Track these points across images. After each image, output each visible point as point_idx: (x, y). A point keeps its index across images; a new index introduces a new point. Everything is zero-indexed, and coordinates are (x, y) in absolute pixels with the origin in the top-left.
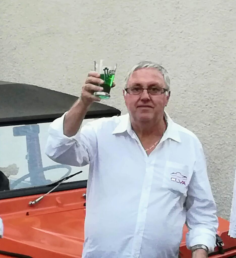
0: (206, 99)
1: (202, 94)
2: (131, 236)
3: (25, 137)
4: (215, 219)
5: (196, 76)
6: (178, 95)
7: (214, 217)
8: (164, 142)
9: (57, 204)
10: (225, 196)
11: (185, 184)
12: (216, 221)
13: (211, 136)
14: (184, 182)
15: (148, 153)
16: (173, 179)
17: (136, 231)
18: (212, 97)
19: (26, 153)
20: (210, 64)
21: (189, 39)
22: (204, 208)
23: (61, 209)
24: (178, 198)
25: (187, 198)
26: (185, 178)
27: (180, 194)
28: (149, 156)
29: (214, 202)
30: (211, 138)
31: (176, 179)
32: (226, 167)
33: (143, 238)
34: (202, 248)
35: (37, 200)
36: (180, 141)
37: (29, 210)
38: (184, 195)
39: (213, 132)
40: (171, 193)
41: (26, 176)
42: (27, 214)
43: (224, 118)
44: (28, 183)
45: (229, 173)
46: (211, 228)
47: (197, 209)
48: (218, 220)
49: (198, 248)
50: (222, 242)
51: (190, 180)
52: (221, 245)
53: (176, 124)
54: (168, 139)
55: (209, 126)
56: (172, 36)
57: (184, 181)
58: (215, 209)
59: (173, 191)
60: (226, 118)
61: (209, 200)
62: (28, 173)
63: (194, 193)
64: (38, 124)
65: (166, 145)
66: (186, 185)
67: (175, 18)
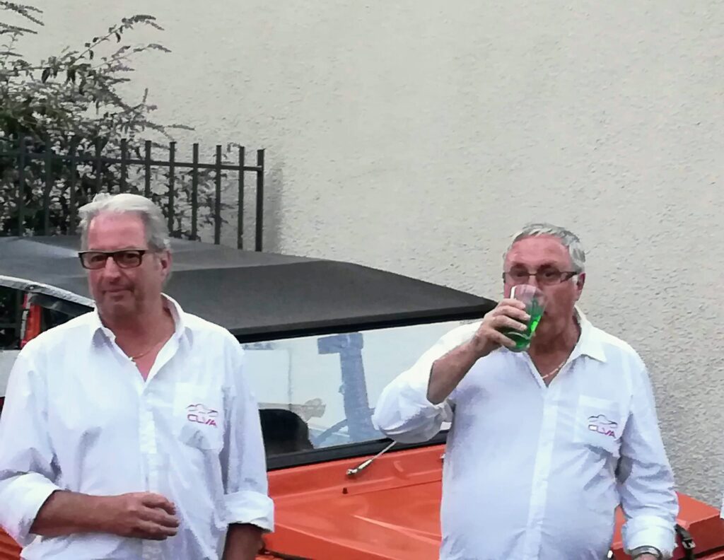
0: (657, 282)
1: (648, 274)
2: (522, 530)
3: (337, 355)
4: (672, 499)
5: (637, 242)
6: (605, 277)
7: (671, 495)
8: (574, 361)
9: (396, 473)
10: (695, 456)
11: (613, 436)
12: (673, 502)
13: (667, 349)
14: (613, 432)
15: (547, 382)
16: (592, 428)
17: (530, 522)
18: (667, 278)
19: (340, 383)
20: (661, 221)
21: (624, 176)
22: (649, 478)
23: (404, 483)
24: (603, 462)
25: (620, 460)
26: (614, 425)
27: (606, 454)
28: (550, 386)
29: (670, 469)
30: (665, 353)
31: (598, 427)
32: (694, 404)
33: (543, 533)
34: (648, 553)
35: (361, 467)
36: (603, 359)
37: (348, 485)
38: (614, 455)
39: (670, 341)
40: (589, 452)
41: (341, 425)
42: (345, 491)
43: (690, 315)
44: (344, 437)
45: (701, 415)
46: (666, 514)
47: (639, 481)
48: (677, 500)
49: (644, 552)
50: (690, 541)
51: (623, 428)
52: (689, 546)
53: (597, 329)
54: (583, 356)
55: (662, 331)
56: (594, 172)
57: (612, 430)
58: (670, 481)
59: (594, 449)
60: (692, 317)
61: (660, 463)
62: (345, 418)
63: (633, 451)
64: (360, 332)
65: (578, 368)
66: (615, 438)
67: (598, 140)
